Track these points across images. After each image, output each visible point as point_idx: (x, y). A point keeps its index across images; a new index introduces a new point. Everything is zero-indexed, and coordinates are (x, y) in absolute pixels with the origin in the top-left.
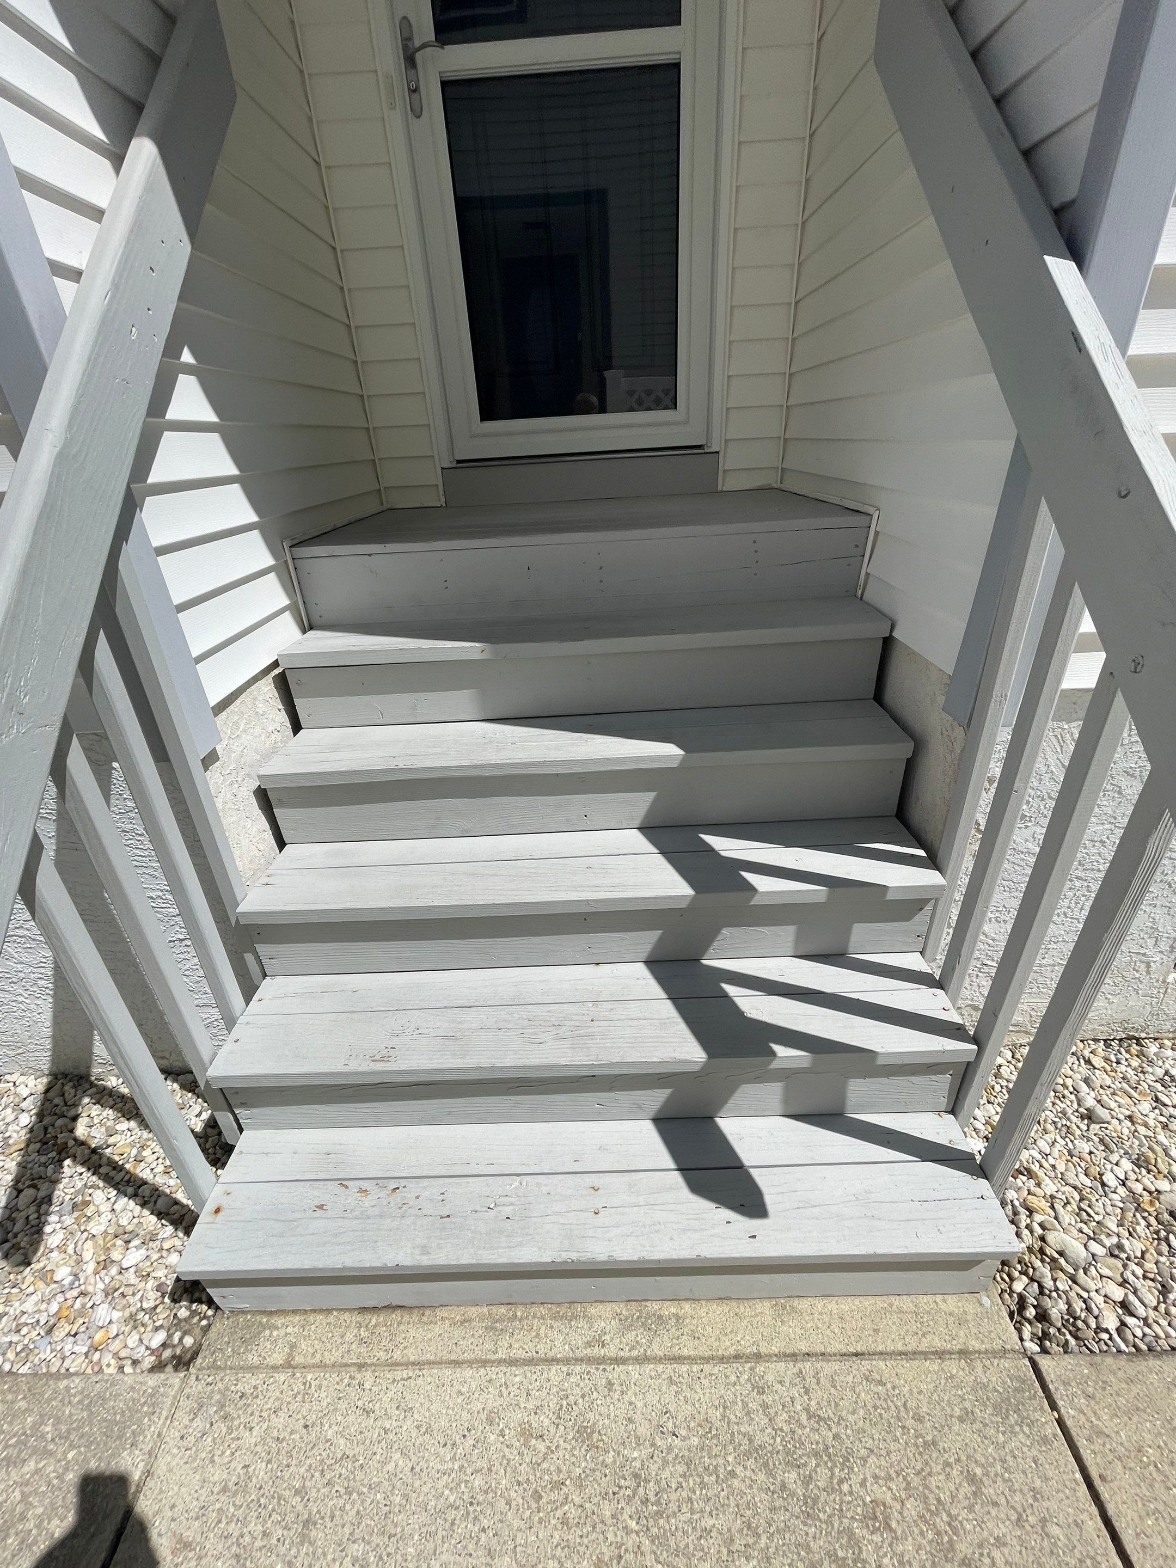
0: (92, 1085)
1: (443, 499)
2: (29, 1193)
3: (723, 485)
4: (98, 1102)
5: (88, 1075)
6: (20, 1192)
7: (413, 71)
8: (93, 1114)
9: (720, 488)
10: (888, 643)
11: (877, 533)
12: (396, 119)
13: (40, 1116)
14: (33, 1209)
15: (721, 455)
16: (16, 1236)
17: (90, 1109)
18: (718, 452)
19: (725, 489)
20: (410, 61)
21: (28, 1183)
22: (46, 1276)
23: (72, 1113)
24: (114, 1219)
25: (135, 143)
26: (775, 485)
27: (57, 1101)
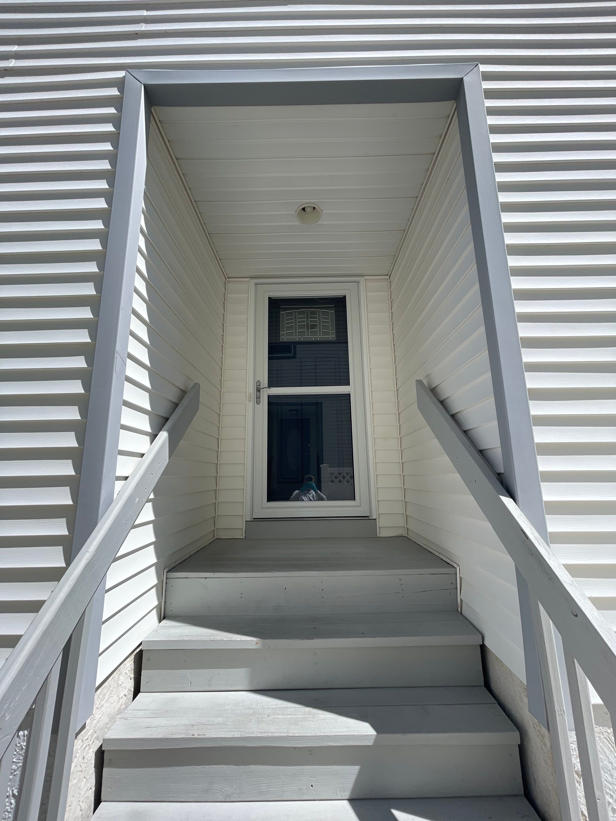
1: (244, 535)
3: (379, 534)
7: (259, 393)
9: (378, 536)
10: (483, 648)
11: (461, 578)
12: (250, 405)
15: (377, 520)
18: (376, 519)
19: (380, 536)
20: (258, 390)
25: (161, 433)
26: (405, 535)
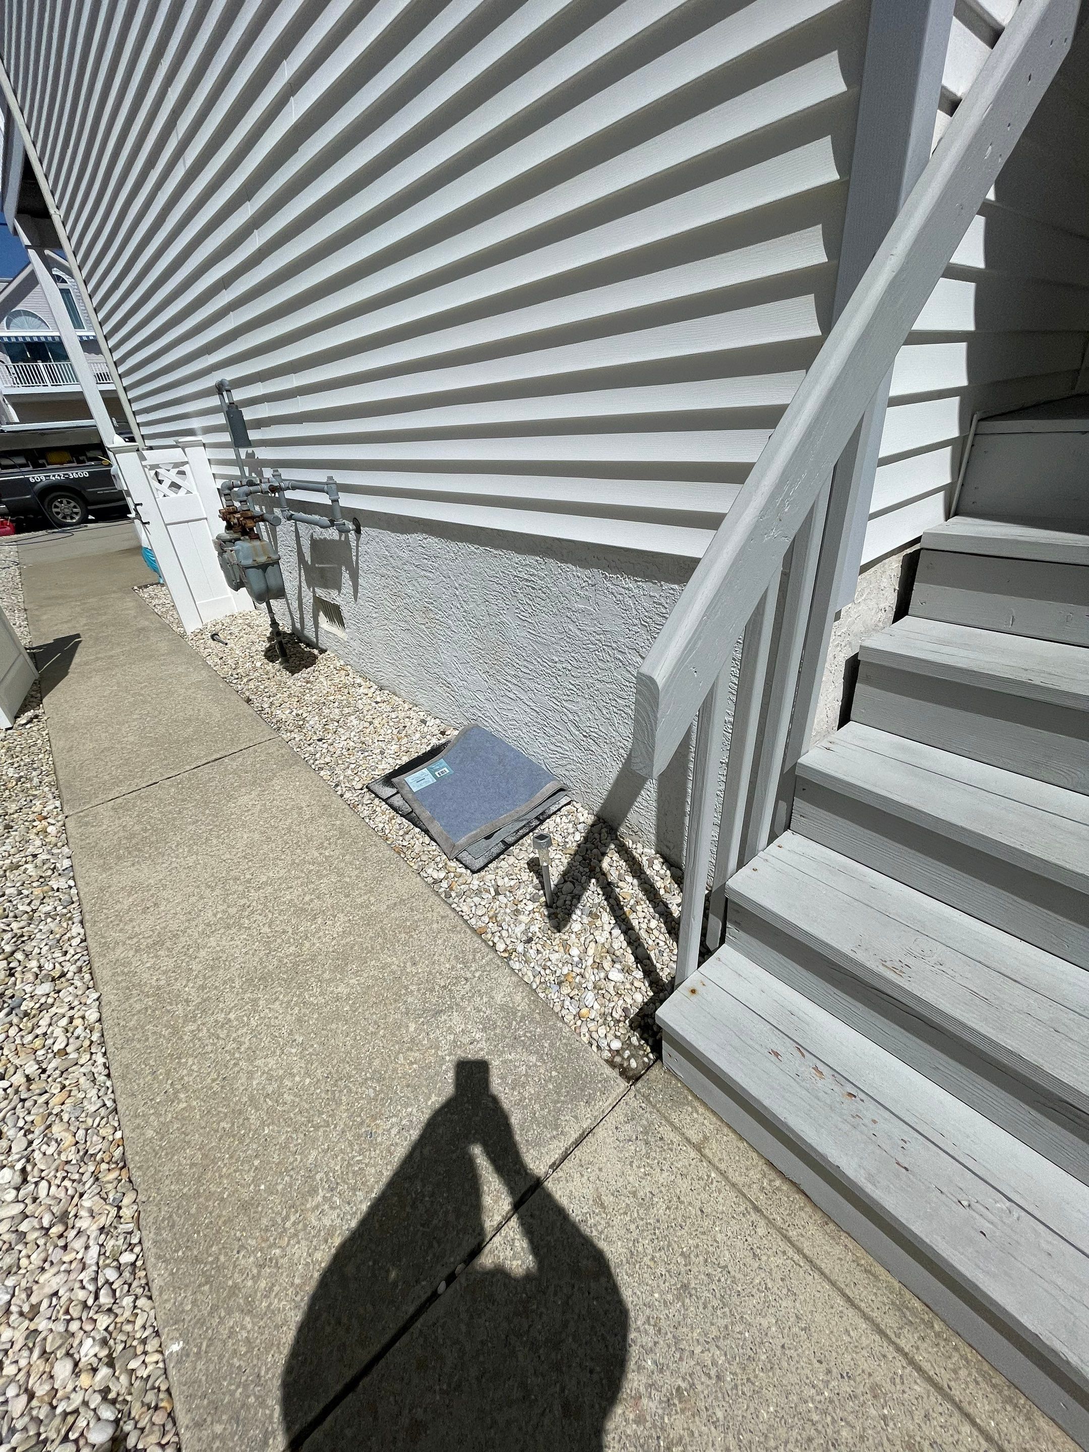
0: (617, 838)
2: (569, 885)
4: (618, 852)
5: (616, 830)
6: (565, 881)
8: (614, 858)
13: (586, 839)
14: (569, 898)
16: (557, 907)
17: (613, 854)
21: (570, 879)
22: (566, 946)
23: (603, 849)
24: (609, 940)
27: (596, 835)
